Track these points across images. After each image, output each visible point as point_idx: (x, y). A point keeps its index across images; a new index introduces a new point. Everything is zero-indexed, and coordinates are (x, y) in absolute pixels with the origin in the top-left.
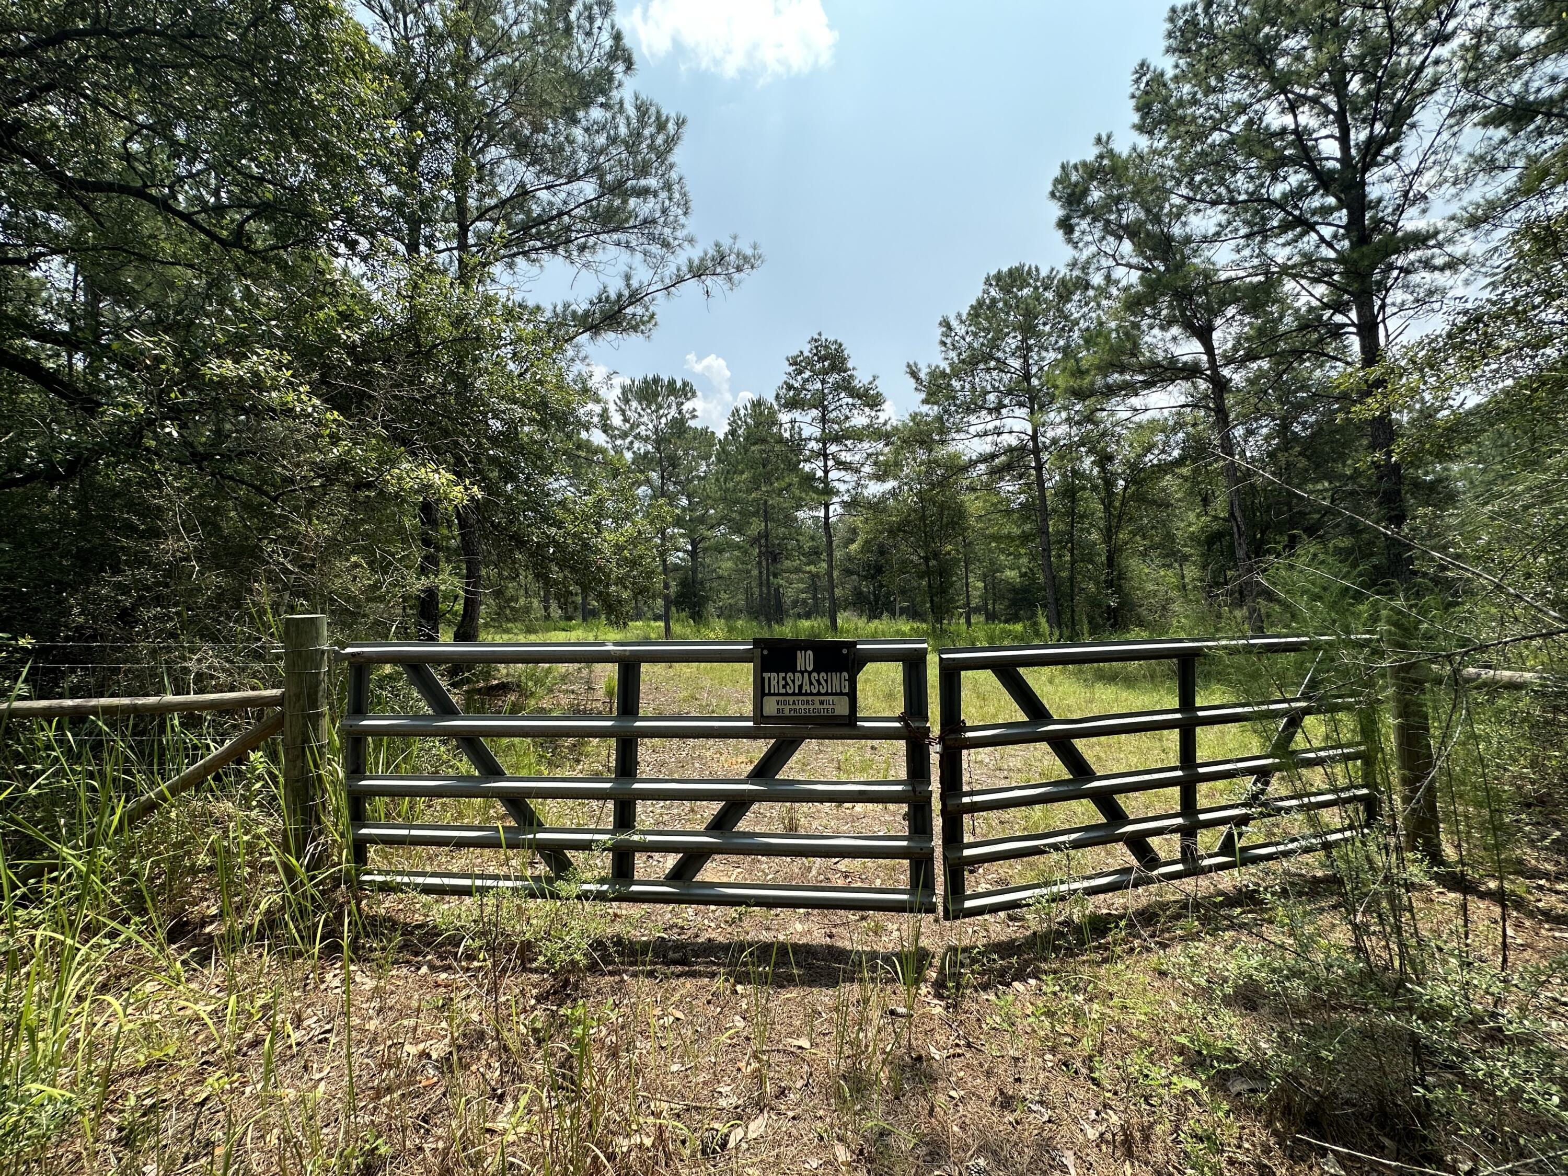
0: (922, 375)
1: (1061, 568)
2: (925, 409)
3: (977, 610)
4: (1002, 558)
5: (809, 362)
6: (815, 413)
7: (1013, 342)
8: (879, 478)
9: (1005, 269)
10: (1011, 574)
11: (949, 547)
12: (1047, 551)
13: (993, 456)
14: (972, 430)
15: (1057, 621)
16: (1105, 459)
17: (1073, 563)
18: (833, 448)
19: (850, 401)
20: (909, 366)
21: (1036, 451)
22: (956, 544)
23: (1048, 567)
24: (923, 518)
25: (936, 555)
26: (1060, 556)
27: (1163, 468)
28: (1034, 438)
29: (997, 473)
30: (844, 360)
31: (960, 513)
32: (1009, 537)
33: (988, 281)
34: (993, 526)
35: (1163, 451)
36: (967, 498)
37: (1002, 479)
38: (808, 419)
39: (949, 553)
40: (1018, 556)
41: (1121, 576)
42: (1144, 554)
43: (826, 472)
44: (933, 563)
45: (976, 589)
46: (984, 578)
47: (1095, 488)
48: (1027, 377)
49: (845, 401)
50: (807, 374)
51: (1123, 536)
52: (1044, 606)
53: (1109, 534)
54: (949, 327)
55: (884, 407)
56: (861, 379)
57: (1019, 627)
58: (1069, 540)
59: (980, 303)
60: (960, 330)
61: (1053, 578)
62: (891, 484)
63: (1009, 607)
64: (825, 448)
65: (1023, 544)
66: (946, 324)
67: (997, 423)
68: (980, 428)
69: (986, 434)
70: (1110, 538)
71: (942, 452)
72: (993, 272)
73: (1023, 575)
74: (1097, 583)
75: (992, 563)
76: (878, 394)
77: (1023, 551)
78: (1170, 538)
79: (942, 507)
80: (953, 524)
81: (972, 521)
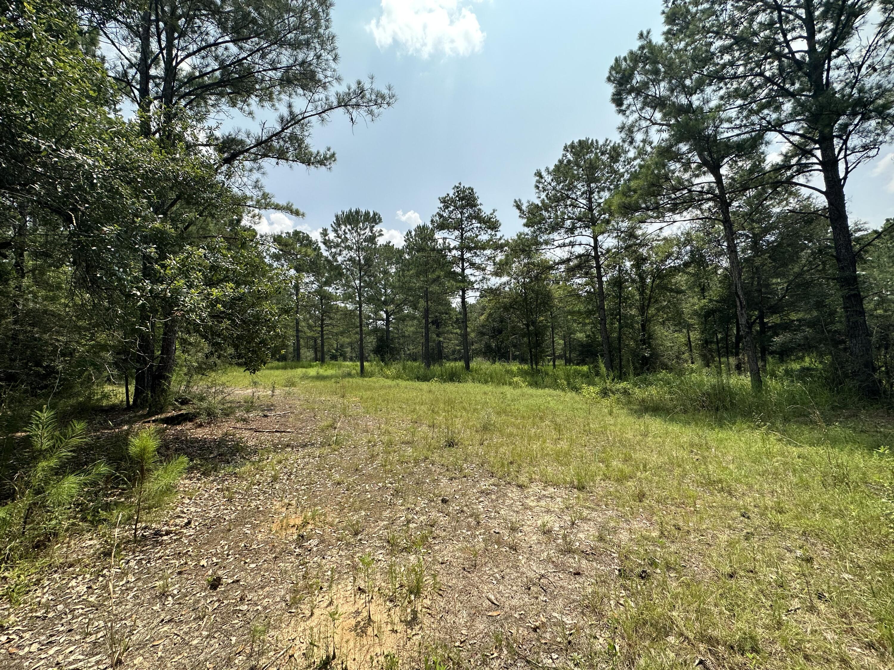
0: (524, 208)
1: (612, 331)
2: (526, 230)
3: (560, 357)
4: (575, 325)
5: (453, 201)
6: (457, 233)
7: (581, 187)
8: (496, 274)
9: (576, 141)
10: (580, 336)
11: (542, 318)
12: (604, 320)
13: (569, 260)
14: (556, 243)
15: (610, 366)
16: (640, 261)
17: (621, 327)
18: (467, 255)
19: (479, 225)
20: (515, 202)
21: (597, 258)
22: (546, 316)
23: (604, 331)
24: (525, 299)
25: (534, 323)
26: (612, 324)
27: (675, 270)
28: (595, 248)
29: (571, 271)
30: (475, 199)
31: (548, 296)
32: (579, 312)
33: (566, 149)
34: (569, 305)
35: (677, 258)
36: (552, 287)
37: (574, 275)
38: (453, 237)
39: (541, 322)
40: (585, 325)
41: (650, 337)
42: (663, 323)
43: (463, 270)
44: (531, 328)
45: (559, 344)
46: (564, 338)
47: (633, 281)
48: (591, 209)
49: (476, 225)
50: (452, 208)
51: (652, 311)
52: (602, 356)
53: (643, 310)
54: (541, 177)
55: (500, 228)
56: (486, 211)
57: (585, 368)
58: (616, 313)
59: (561, 162)
60: (549, 178)
61: (607, 338)
62: (505, 279)
63: (579, 355)
64: (462, 255)
65: (588, 317)
66: (539, 174)
67: (572, 239)
68: (561, 242)
69: (564, 245)
70: (644, 313)
71: (536, 260)
72: (569, 143)
73: (588, 336)
74: (636, 341)
75: (569, 328)
76: (497, 221)
77: (587, 321)
78: (680, 313)
79: (537, 293)
80: (545, 303)
81: (556, 302)
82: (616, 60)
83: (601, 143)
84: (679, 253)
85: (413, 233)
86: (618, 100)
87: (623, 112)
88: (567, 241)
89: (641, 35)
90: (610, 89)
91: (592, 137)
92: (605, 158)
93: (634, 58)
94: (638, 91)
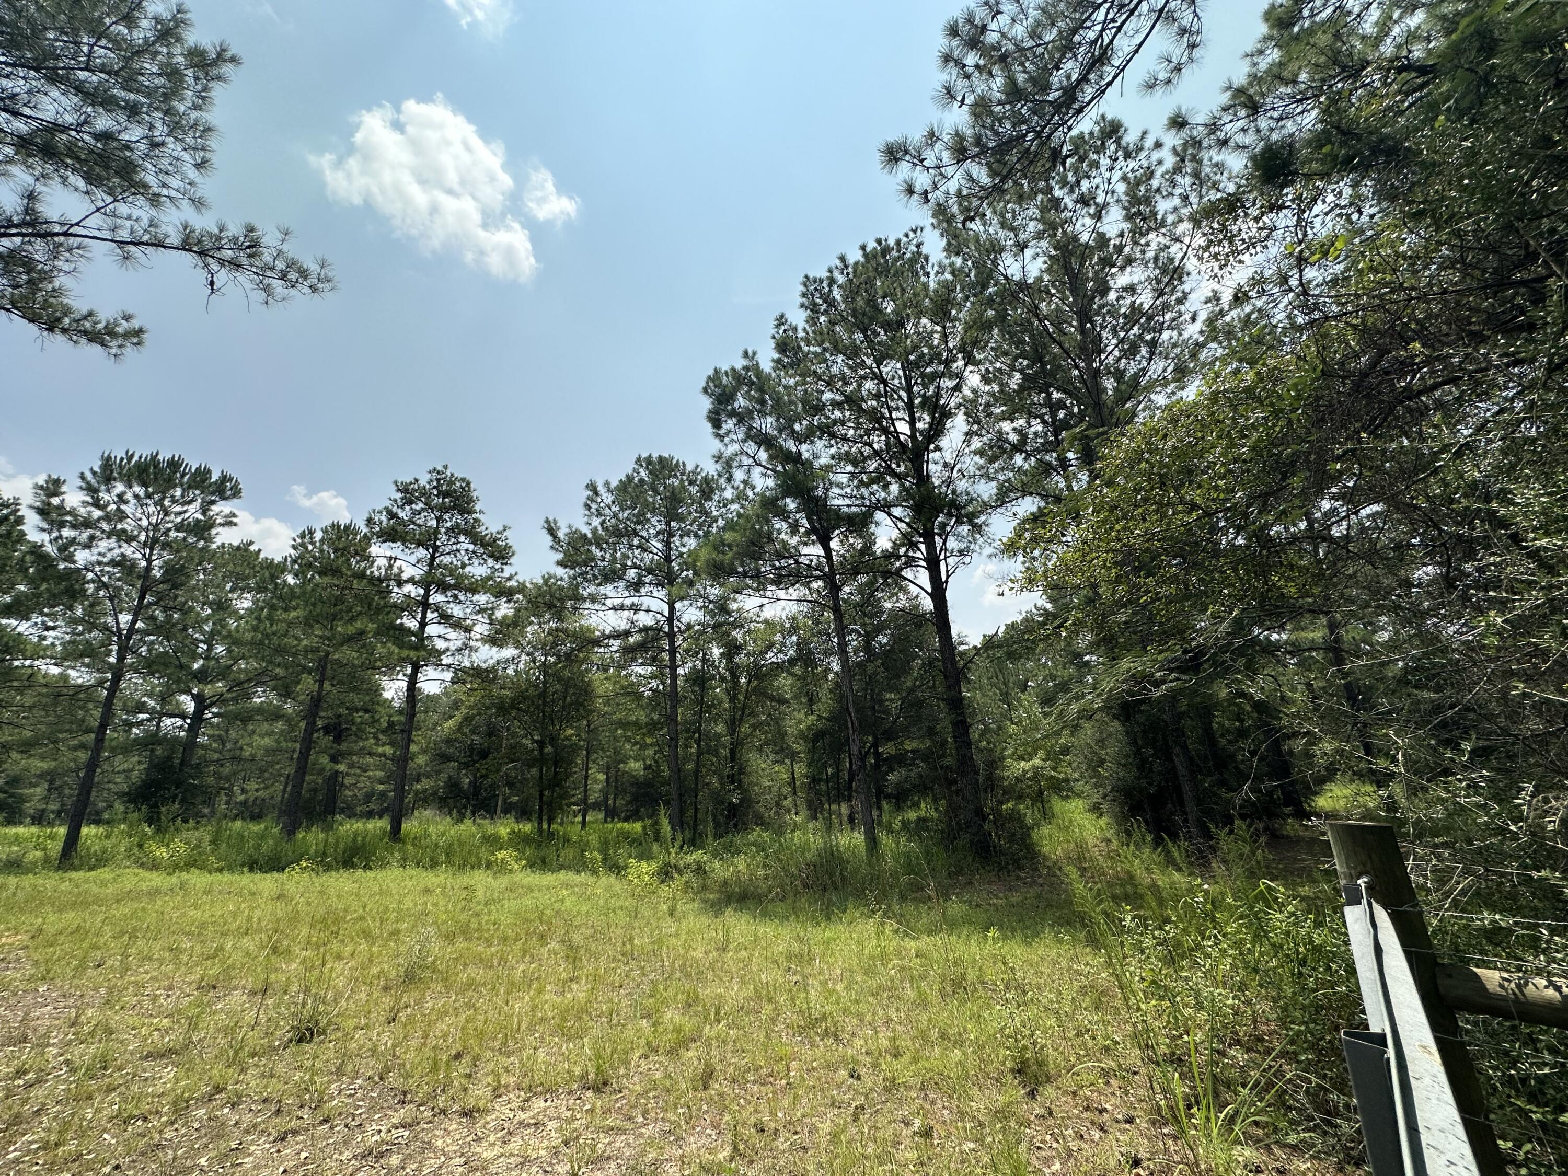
0: (561, 534)
1: (686, 760)
2: (560, 572)
3: (596, 806)
4: (628, 747)
5: (424, 493)
6: (422, 553)
7: (656, 523)
8: (492, 641)
9: (655, 456)
10: (635, 766)
11: (570, 732)
12: (674, 739)
13: (627, 633)
14: (609, 603)
15: (678, 823)
16: (732, 649)
17: (699, 754)
18: (436, 598)
19: (471, 547)
20: (547, 521)
21: (671, 636)
22: (578, 728)
23: (674, 759)
24: (543, 694)
25: (553, 740)
26: (687, 746)
27: (778, 667)
28: (670, 620)
29: (630, 653)
30: (471, 500)
31: (585, 692)
32: (637, 724)
33: (638, 460)
34: (621, 711)
35: (780, 651)
36: (596, 676)
37: (634, 660)
38: (413, 559)
39: (568, 738)
40: (644, 747)
41: (742, 771)
42: (760, 749)
43: (423, 624)
44: (549, 749)
45: (596, 781)
46: (607, 770)
47: (722, 679)
48: (668, 559)
49: (465, 546)
50: (419, 506)
51: (745, 728)
52: (667, 803)
53: (733, 725)
54: (596, 493)
55: (512, 561)
56: (490, 525)
57: (638, 826)
58: (695, 730)
59: (630, 479)
60: (608, 498)
61: (678, 771)
62: (509, 652)
63: (629, 803)
64: (427, 595)
65: (650, 733)
66: (592, 487)
67: (635, 600)
68: (617, 602)
69: (622, 608)
70: (734, 731)
71: (572, 625)
72: (644, 455)
73: (648, 767)
74: (721, 778)
75: (617, 752)
76: (508, 547)
77: (649, 741)
78: (782, 735)
79: (567, 684)
80: (578, 704)
81: (599, 703)
82: (716, 370)
83: (689, 468)
84: (783, 644)
85: (318, 535)
86: (715, 421)
87: (721, 437)
88: (628, 602)
89: (746, 354)
90: (706, 404)
91: (678, 456)
92: (694, 490)
93: (739, 378)
94: (742, 418)
